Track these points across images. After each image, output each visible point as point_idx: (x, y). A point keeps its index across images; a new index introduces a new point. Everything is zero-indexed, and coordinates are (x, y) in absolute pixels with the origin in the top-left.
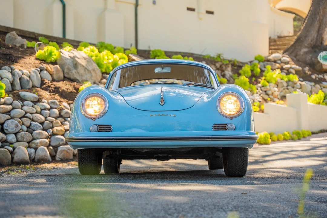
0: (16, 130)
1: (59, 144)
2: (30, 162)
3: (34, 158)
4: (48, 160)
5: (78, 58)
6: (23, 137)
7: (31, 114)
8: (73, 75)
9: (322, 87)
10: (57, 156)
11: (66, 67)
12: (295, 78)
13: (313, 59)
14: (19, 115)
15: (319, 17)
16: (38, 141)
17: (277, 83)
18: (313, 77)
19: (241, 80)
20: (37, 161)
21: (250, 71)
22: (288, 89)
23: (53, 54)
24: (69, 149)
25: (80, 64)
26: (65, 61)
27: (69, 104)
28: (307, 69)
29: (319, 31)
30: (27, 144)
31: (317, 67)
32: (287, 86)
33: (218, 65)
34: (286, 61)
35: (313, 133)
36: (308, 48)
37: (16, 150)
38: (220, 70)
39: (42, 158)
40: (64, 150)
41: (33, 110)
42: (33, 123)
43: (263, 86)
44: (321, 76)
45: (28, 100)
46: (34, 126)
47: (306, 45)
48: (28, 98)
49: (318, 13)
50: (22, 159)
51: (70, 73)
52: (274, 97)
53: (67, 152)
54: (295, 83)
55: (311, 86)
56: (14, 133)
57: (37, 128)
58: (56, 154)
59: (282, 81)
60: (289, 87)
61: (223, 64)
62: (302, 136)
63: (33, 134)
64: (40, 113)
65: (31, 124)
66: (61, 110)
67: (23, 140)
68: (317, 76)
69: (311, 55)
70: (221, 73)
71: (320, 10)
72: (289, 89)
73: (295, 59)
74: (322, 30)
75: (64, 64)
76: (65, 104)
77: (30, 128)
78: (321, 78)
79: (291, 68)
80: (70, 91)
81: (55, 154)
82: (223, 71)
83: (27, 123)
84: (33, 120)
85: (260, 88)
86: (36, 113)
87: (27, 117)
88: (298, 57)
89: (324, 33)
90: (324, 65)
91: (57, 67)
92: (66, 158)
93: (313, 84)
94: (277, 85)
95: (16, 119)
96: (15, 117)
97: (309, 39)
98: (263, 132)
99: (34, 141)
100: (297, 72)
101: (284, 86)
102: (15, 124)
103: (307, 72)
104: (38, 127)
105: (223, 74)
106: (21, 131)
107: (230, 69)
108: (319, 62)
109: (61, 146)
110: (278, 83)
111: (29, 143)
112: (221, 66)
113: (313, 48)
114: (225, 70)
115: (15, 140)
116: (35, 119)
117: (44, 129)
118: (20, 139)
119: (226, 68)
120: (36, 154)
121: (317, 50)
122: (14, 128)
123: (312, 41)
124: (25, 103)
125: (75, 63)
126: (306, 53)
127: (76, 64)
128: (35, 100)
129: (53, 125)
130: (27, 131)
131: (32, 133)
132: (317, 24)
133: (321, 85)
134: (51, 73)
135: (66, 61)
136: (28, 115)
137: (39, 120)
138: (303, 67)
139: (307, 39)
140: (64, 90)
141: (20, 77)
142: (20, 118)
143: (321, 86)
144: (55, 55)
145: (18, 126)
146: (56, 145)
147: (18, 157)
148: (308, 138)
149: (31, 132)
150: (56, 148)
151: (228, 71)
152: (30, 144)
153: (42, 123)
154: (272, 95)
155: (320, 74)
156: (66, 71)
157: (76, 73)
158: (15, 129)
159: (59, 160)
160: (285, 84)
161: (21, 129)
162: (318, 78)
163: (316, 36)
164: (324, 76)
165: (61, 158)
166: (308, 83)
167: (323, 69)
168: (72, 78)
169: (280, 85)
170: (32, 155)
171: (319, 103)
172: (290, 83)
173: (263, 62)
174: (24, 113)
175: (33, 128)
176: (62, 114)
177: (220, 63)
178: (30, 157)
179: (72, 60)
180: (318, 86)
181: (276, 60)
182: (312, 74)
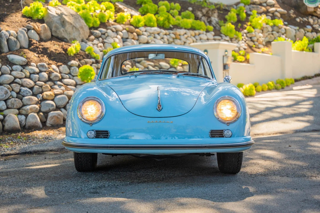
0: (5, 97)
1: (49, 109)
2: (21, 130)
3: (25, 125)
4: (38, 126)
5: (66, 15)
6: (13, 104)
7: (20, 79)
8: (61, 33)
9: (306, 32)
10: (48, 122)
11: (54, 25)
12: (280, 22)
13: (298, 1)
14: (8, 81)
16: (28, 107)
17: (262, 29)
18: (298, 20)
19: (227, 27)
20: (27, 128)
21: (236, 16)
22: (272, 34)
23: (40, 10)
24: (59, 115)
25: (68, 22)
26: (52, 18)
27: (58, 66)
28: (292, 11)
30: (17, 111)
31: (302, 10)
32: (272, 31)
33: (204, 11)
34: (271, 4)
35: (296, 81)
37: (7, 118)
38: (206, 16)
39: (33, 125)
40: (54, 116)
41: (22, 75)
42: (23, 88)
43: (248, 33)
44: (305, 19)
45: (17, 63)
46: (24, 92)
48: (17, 62)
50: (13, 127)
51: (58, 32)
52: (259, 44)
53: (58, 118)
54: (280, 28)
55: (295, 30)
56: (4, 100)
57: (27, 94)
58: (47, 120)
59: (268, 26)
60: (274, 32)
61: (209, 10)
62: (285, 85)
63: (23, 101)
64: (30, 78)
65: (20, 90)
66: (50, 73)
67: (13, 106)
68: (302, 19)
70: (208, 19)
72: (274, 35)
75: (51, 22)
76: (54, 66)
77: (20, 94)
78: (305, 21)
79: (276, 11)
80: (59, 52)
81: (45, 120)
82: (209, 17)
83: (17, 89)
84: (22, 85)
85: (246, 34)
86: (26, 77)
87: (16, 83)
90: (309, 7)
91: (44, 26)
92: (56, 124)
93: (297, 28)
94: (263, 31)
95: (5, 85)
96: (5, 83)
98: (249, 84)
99: (24, 108)
100: (282, 16)
101: (269, 31)
102: (4, 91)
103: (292, 15)
104: (27, 92)
105: (209, 20)
106: (11, 97)
107: (216, 15)
108: (304, 5)
109: (52, 112)
110: (264, 28)
111: (19, 109)
112: (207, 12)
114: (212, 16)
115: (5, 107)
116: (25, 84)
117: (34, 95)
118: (10, 106)
119: (212, 14)
120: (27, 121)
122: (3, 95)
124: (14, 67)
125: (62, 20)
127: (63, 22)
128: (24, 64)
129: (42, 90)
130: (16, 98)
131: (21, 100)
133: (305, 28)
134: (39, 33)
135: (54, 19)
136: (18, 80)
137: (28, 85)
138: (288, 10)
140: (52, 51)
141: (7, 38)
142: (10, 84)
143: (305, 30)
144: (42, 12)
145: (7, 93)
146: (46, 111)
147: (9, 125)
148: (291, 87)
149: (21, 98)
150: (46, 114)
151: (215, 17)
152: (21, 110)
153: (31, 88)
154: (257, 42)
155: (305, 17)
156: (53, 29)
157: (63, 31)
158: (5, 95)
159: (50, 125)
160: (270, 29)
161: (10, 96)
162: (303, 21)
164: (308, 19)
165: (51, 123)
166: (293, 27)
167: (308, 12)
168: (60, 36)
169: (265, 30)
170: (23, 122)
171: (303, 50)
172: (275, 28)
173: (249, 5)
174: (13, 78)
175: (22, 94)
176: (52, 77)
177: (206, 9)
178: (20, 124)
179: (59, 17)
180: (302, 30)
181: (262, 2)
182: (297, 17)
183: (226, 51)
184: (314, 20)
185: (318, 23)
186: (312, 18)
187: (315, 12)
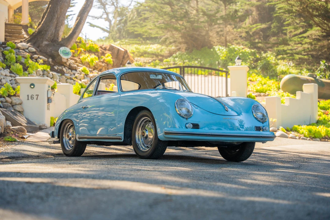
9: (67, 79)
13: (53, 52)
15: (57, 15)
18: (56, 68)
28: (50, 60)
29: (56, 28)
31: (58, 59)
32: (43, 75)
34: (33, 51)
36: (48, 41)
44: (60, 68)
47: (47, 38)
49: (57, 11)
54: (48, 73)
55: (59, 76)
69: (51, 48)
71: (58, 9)
73: (38, 49)
74: (59, 27)
78: (64, 71)
79: (39, 58)
88: (40, 48)
89: (60, 29)
90: (64, 58)
93: (60, 75)
97: (49, 34)
101: (40, 75)
103: (51, 63)
108: (59, 55)
113: (52, 42)
121: (56, 44)
123: (51, 35)
126: (47, 45)
132: (55, 21)
138: (48, 59)
139: (48, 33)
143: (66, 77)
160: (41, 73)
162: (59, 69)
163: (54, 31)
164: (62, 68)
166: (56, 73)
167: (62, 62)
169: (38, 73)
171: (76, 93)
172: (45, 72)
173: (15, 49)
180: (64, 77)
181: (24, 48)
182: (54, 66)
183: (49, 87)
184: (66, 70)
185: (70, 73)
186: (64, 67)
187: (66, 63)
